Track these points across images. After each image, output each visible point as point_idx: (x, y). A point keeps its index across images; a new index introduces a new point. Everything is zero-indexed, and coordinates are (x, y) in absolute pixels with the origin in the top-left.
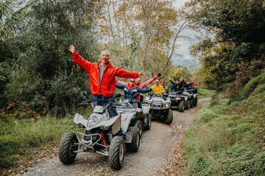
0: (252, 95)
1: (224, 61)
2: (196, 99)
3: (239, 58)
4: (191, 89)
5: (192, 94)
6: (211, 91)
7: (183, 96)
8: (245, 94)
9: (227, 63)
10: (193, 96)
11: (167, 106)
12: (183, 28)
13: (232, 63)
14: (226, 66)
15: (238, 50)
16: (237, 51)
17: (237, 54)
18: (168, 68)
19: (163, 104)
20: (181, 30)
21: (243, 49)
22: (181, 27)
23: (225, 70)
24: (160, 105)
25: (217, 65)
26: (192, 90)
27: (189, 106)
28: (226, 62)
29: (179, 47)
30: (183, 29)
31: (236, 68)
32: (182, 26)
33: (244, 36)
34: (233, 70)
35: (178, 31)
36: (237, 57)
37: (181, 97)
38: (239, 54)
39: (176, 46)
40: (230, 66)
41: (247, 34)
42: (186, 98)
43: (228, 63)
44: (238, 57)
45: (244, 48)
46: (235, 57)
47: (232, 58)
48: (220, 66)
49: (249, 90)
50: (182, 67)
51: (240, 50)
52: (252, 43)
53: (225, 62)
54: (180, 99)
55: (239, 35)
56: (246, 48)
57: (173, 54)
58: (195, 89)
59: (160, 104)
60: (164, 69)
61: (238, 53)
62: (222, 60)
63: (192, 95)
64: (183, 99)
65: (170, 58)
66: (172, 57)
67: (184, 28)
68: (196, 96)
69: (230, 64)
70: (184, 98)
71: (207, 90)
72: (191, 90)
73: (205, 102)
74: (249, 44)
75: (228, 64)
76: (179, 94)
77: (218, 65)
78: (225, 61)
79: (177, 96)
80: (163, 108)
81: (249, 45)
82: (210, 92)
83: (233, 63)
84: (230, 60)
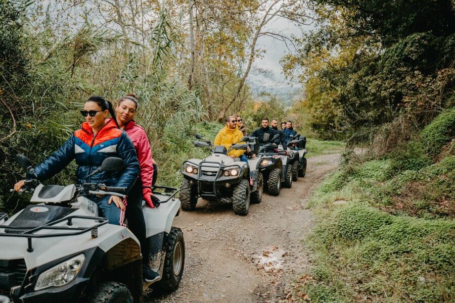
0: (448, 152)
1: (365, 76)
2: (304, 162)
3: (400, 66)
4: (294, 139)
5: (295, 150)
6: (323, 142)
7: (277, 157)
8: (429, 151)
9: (373, 80)
10: (297, 155)
11: (234, 173)
12: (270, 16)
13: (384, 80)
14: (369, 86)
15: (397, 49)
16: (396, 52)
17: (396, 58)
18: (242, 97)
19: (225, 169)
20: (266, 19)
21: (411, 47)
22: (267, 14)
23: (368, 95)
24: (216, 172)
25: (351, 84)
26: (296, 141)
27: (291, 179)
28: (370, 78)
29: (262, 54)
30: (271, 18)
31: (394, 91)
32: (269, 11)
33: (407, 21)
34: (386, 94)
35: (262, 21)
36: (396, 64)
37: (272, 159)
38: (400, 59)
39: (257, 53)
40: (379, 86)
41: (412, 16)
42: (284, 161)
43: (376, 79)
44: (398, 65)
45: (412, 43)
46: (392, 65)
47: (383, 67)
48: (357, 86)
49: (438, 141)
50: (269, 95)
51: (402, 50)
52: (428, 34)
53: (367, 79)
54: (270, 163)
55: (396, 18)
56: (417, 44)
57: (252, 69)
58: (300, 140)
59: (217, 170)
60: (234, 100)
61: (398, 56)
62: (360, 73)
63: (295, 152)
64: (278, 163)
65: (246, 76)
66: (249, 75)
67: (273, 15)
68: (304, 154)
69: (379, 82)
70: (279, 161)
71: (316, 140)
72: (293, 141)
73: (319, 167)
74: (423, 34)
75: (375, 83)
76: (267, 151)
77: (353, 84)
78: (367, 74)
79: (265, 156)
80: (223, 178)
81: (424, 38)
82: (322, 144)
83: (387, 79)
84: (377, 73)
